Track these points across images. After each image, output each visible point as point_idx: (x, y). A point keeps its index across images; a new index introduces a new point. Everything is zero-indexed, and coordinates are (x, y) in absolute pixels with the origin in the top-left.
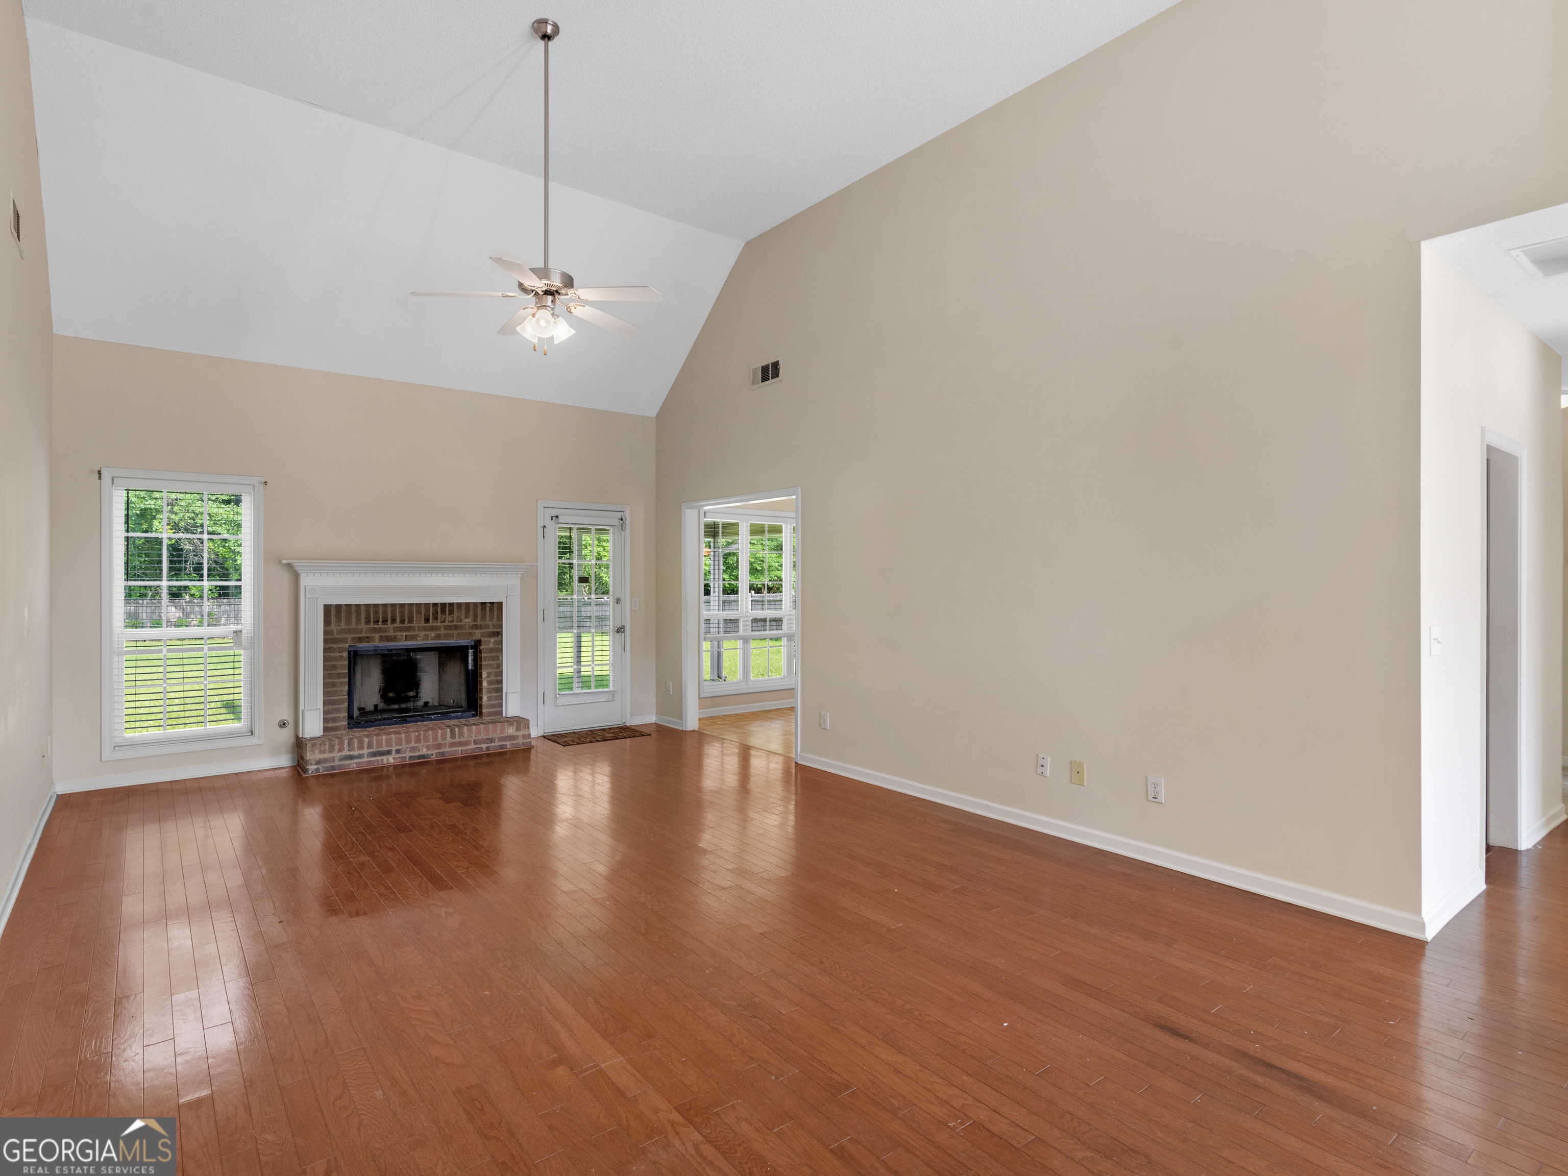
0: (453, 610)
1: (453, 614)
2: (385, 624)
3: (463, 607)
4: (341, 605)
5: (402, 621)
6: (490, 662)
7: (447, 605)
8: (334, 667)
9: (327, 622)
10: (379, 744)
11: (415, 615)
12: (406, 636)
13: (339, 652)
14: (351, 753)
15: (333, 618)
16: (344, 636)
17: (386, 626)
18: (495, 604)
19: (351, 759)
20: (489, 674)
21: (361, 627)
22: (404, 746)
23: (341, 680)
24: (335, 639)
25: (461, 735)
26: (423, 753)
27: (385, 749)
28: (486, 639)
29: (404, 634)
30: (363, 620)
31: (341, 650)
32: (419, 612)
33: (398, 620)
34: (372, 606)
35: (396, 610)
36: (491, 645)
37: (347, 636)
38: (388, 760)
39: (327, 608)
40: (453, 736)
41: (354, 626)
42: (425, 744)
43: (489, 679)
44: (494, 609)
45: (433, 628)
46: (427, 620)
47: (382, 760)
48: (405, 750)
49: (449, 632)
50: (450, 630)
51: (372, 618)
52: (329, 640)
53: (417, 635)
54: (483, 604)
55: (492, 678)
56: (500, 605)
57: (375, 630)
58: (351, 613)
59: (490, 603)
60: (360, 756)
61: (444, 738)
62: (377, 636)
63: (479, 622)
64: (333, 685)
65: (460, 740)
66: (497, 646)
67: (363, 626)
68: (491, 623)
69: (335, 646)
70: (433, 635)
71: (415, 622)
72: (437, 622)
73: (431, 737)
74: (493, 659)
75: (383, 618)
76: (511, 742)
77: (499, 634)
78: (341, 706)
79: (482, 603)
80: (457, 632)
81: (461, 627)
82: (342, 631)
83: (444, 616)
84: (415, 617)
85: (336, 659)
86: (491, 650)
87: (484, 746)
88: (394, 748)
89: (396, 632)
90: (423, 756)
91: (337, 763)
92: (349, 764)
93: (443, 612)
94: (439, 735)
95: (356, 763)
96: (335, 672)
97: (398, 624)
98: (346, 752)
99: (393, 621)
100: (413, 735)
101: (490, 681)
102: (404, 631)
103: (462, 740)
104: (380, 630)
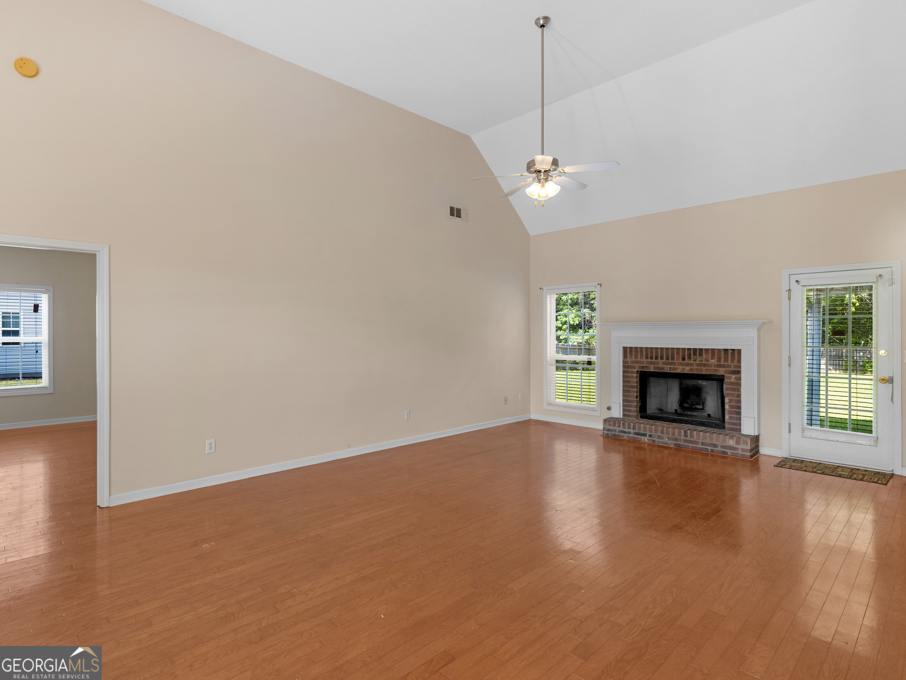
0: (702, 353)
1: (703, 356)
2: (657, 360)
3: (710, 351)
4: (632, 347)
5: (667, 359)
6: (732, 392)
7: (698, 350)
8: (629, 381)
9: (625, 356)
10: (639, 428)
11: (675, 355)
12: (670, 368)
13: (631, 374)
14: (624, 430)
15: (628, 355)
16: (634, 365)
17: (657, 361)
18: (735, 351)
19: (624, 433)
20: (730, 401)
21: (643, 360)
22: (653, 433)
23: (633, 389)
24: (629, 366)
25: (692, 436)
26: (665, 441)
27: (643, 433)
28: (728, 375)
29: (669, 366)
30: (644, 356)
31: (632, 372)
32: (678, 353)
33: (665, 358)
34: (649, 348)
35: (663, 352)
36: (732, 380)
37: (635, 365)
38: (644, 439)
39: (625, 349)
40: (686, 435)
41: (639, 359)
42: (667, 436)
43: (731, 404)
44: (736, 354)
45: (687, 365)
46: (684, 359)
47: (641, 438)
48: (655, 436)
49: (699, 368)
50: (700, 366)
51: (649, 355)
52: (626, 366)
53: (677, 368)
54: (726, 350)
55: (733, 404)
56: (739, 351)
57: (651, 363)
58: (637, 352)
59: (731, 350)
60: (629, 433)
61: (680, 435)
62: (652, 366)
63: (722, 362)
64: (629, 391)
65: (691, 439)
66: (738, 381)
67: (644, 360)
68: (732, 364)
69: (629, 370)
70: (688, 369)
71: (675, 360)
72: (691, 361)
73: (670, 432)
74: (734, 390)
75: (655, 356)
76: (732, 451)
77: (739, 372)
78: (632, 404)
79: (724, 349)
80: (705, 368)
81: (709, 365)
82: (633, 362)
83: (695, 357)
84: (675, 356)
85: (629, 377)
86: (732, 384)
87: (710, 448)
88: (648, 433)
89: (664, 365)
90: (666, 443)
91: (617, 433)
92: (623, 436)
93: (695, 354)
94: (676, 432)
95: (627, 436)
96: (629, 384)
97: (665, 360)
98: (621, 429)
99: (662, 358)
100: (660, 428)
101: (731, 405)
102: (669, 365)
103: (692, 439)
104: (654, 363)
